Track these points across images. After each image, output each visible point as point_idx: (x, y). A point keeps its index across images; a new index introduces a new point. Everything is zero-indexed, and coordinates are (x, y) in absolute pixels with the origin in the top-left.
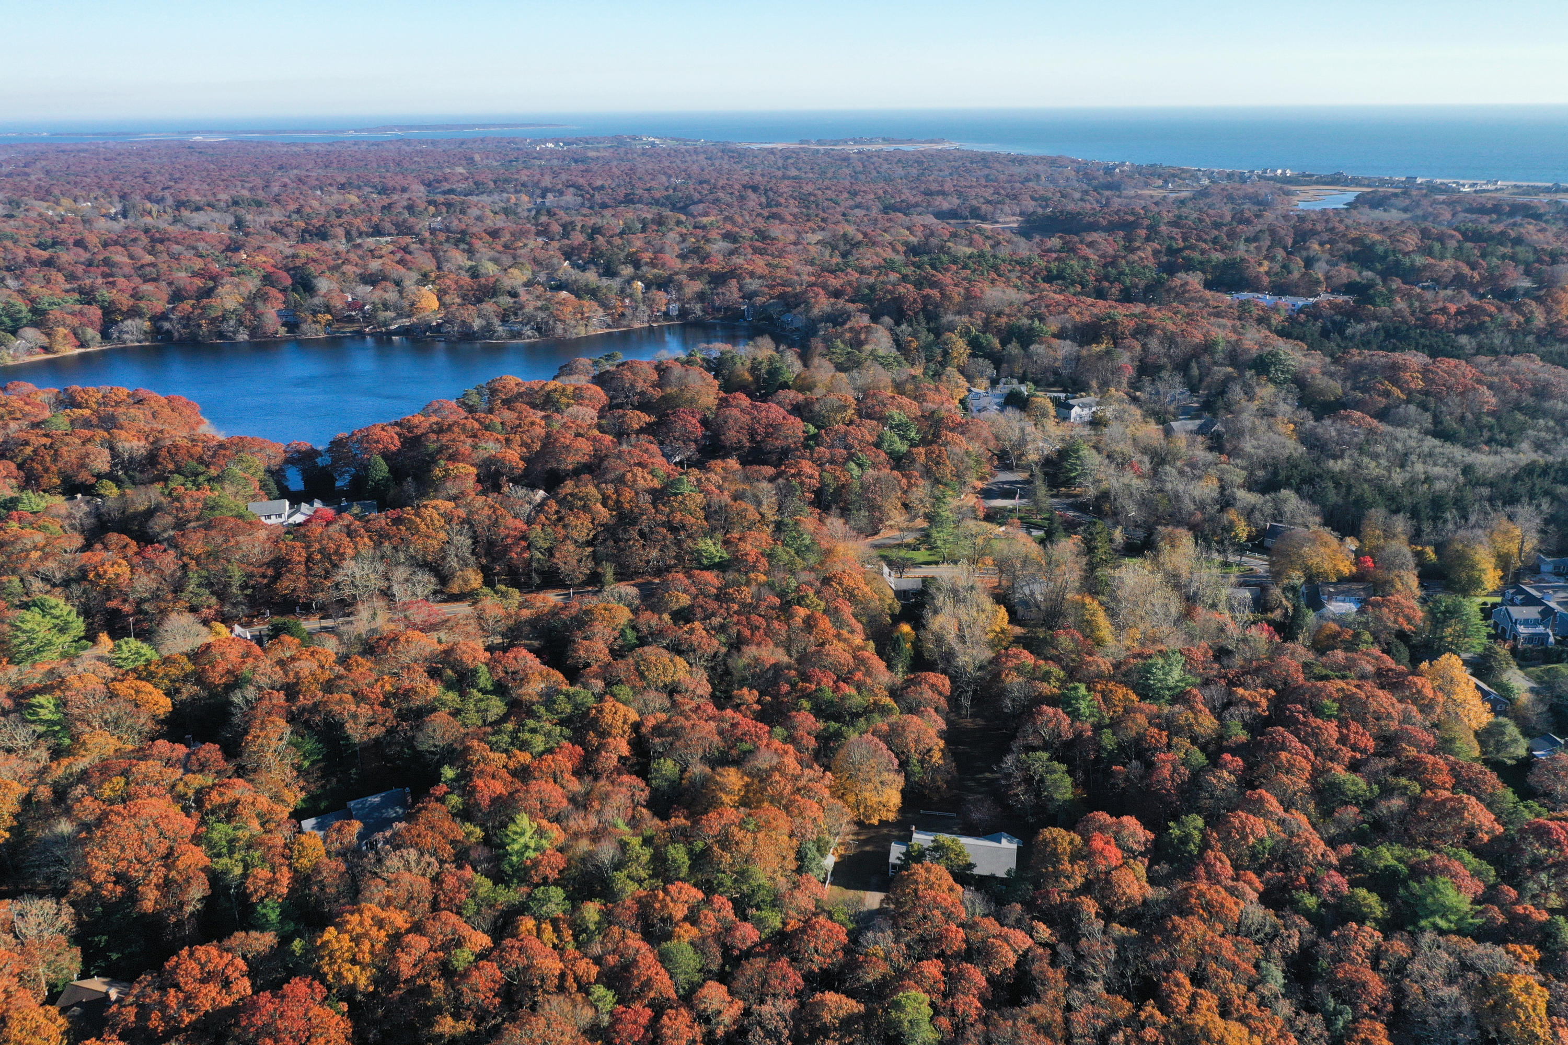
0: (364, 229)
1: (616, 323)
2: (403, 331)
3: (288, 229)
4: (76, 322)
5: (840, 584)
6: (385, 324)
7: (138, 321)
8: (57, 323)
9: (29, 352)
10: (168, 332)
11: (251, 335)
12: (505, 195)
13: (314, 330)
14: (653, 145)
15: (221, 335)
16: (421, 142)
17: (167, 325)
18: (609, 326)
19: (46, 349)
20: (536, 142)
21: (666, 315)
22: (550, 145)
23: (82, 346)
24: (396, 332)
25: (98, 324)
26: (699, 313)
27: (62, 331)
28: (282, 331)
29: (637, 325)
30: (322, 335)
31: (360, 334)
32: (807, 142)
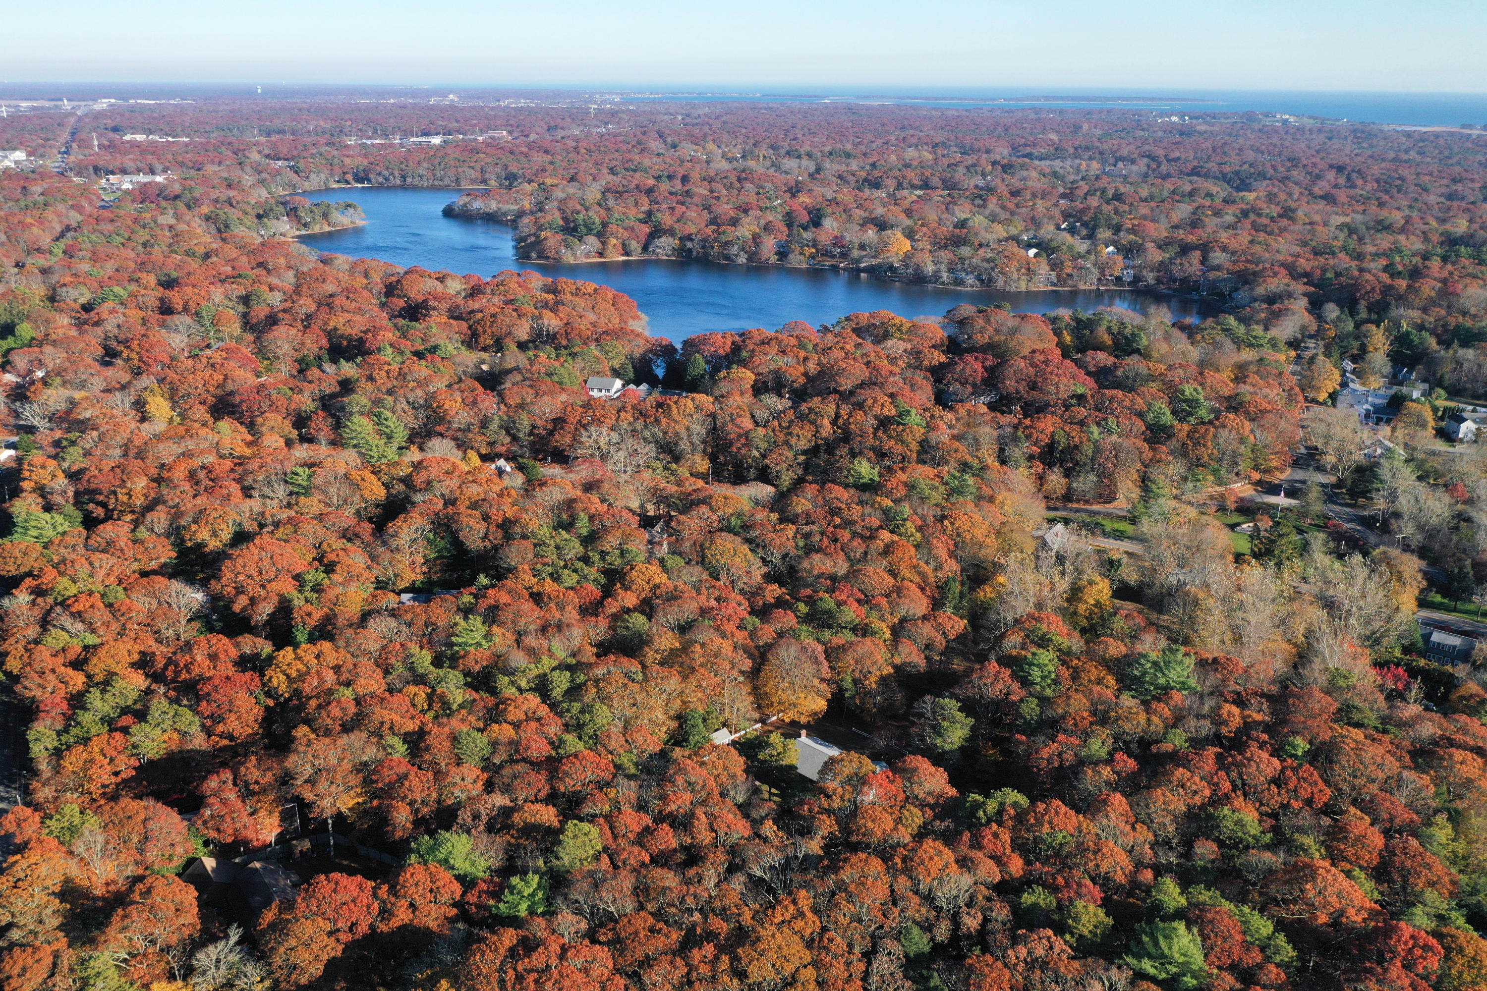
0: (915, 182)
1: (1061, 281)
2: (870, 270)
3: (850, 178)
4: (626, 235)
5: (952, 524)
6: (858, 261)
7: (671, 239)
8: (612, 235)
9: (588, 255)
10: (690, 251)
11: (749, 259)
12: (1077, 161)
13: (797, 260)
14: (1285, 122)
15: (727, 257)
16: (1050, 111)
17: (689, 245)
18: (1055, 285)
19: (601, 254)
20: (1161, 115)
21: (1119, 279)
22: (1175, 119)
23: (627, 254)
24: (864, 270)
25: (643, 240)
26: (1152, 282)
27: (613, 241)
28: (773, 259)
29: (1082, 287)
30: (804, 266)
31: (835, 269)
32: (1470, 126)
